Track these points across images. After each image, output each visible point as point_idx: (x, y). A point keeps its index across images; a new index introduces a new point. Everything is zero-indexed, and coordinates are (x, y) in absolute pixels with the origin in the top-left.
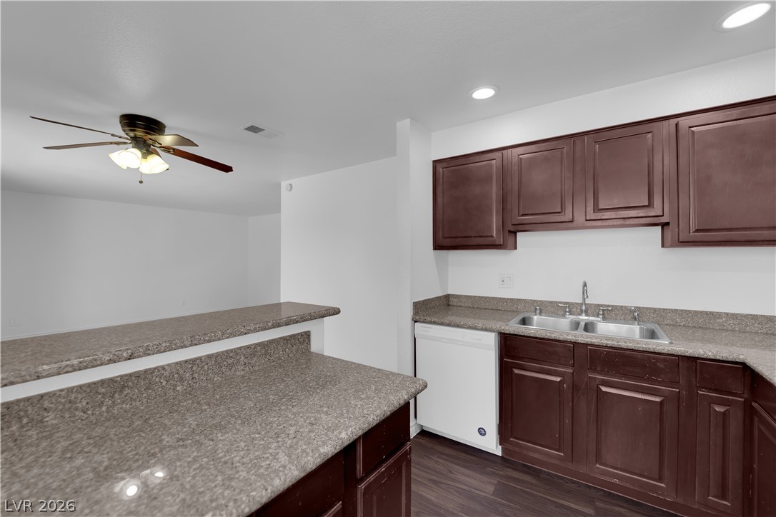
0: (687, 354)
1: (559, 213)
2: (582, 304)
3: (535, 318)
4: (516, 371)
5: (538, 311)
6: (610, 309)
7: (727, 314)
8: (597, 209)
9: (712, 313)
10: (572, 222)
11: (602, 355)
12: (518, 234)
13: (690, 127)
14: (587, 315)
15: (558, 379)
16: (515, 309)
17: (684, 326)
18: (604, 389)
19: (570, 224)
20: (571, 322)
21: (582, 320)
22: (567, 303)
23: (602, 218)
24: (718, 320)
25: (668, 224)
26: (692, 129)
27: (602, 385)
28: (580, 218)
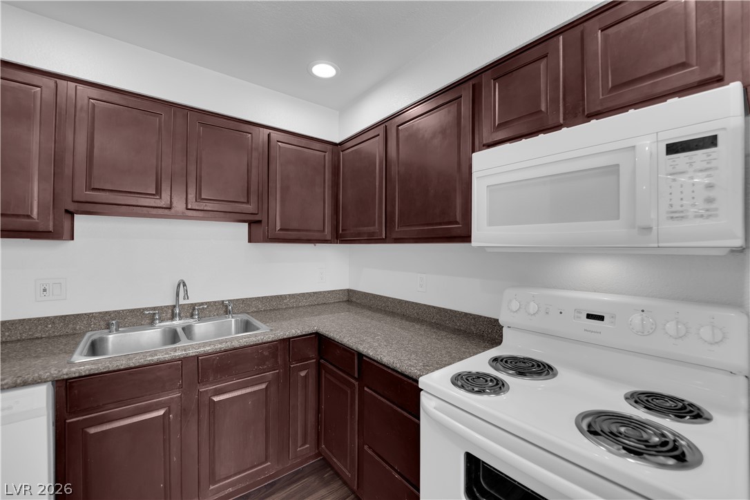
0: (285, 337)
1: (153, 195)
2: (174, 306)
3: (111, 338)
4: (92, 431)
5: (114, 328)
6: (205, 306)
7: (289, 295)
8: (199, 198)
9: (281, 296)
10: (170, 208)
11: (215, 362)
12: (76, 217)
13: (278, 141)
14: (181, 318)
15: (161, 412)
16: (70, 331)
17: (264, 310)
18: (216, 399)
19: (166, 212)
20: (164, 332)
21: (178, 326)
22: (154, 309)
23: (205, 209)
24: (285, 301)
25: (259, 222)
26: (279, 143)
27: (214, 396)
28: (179, 205)
